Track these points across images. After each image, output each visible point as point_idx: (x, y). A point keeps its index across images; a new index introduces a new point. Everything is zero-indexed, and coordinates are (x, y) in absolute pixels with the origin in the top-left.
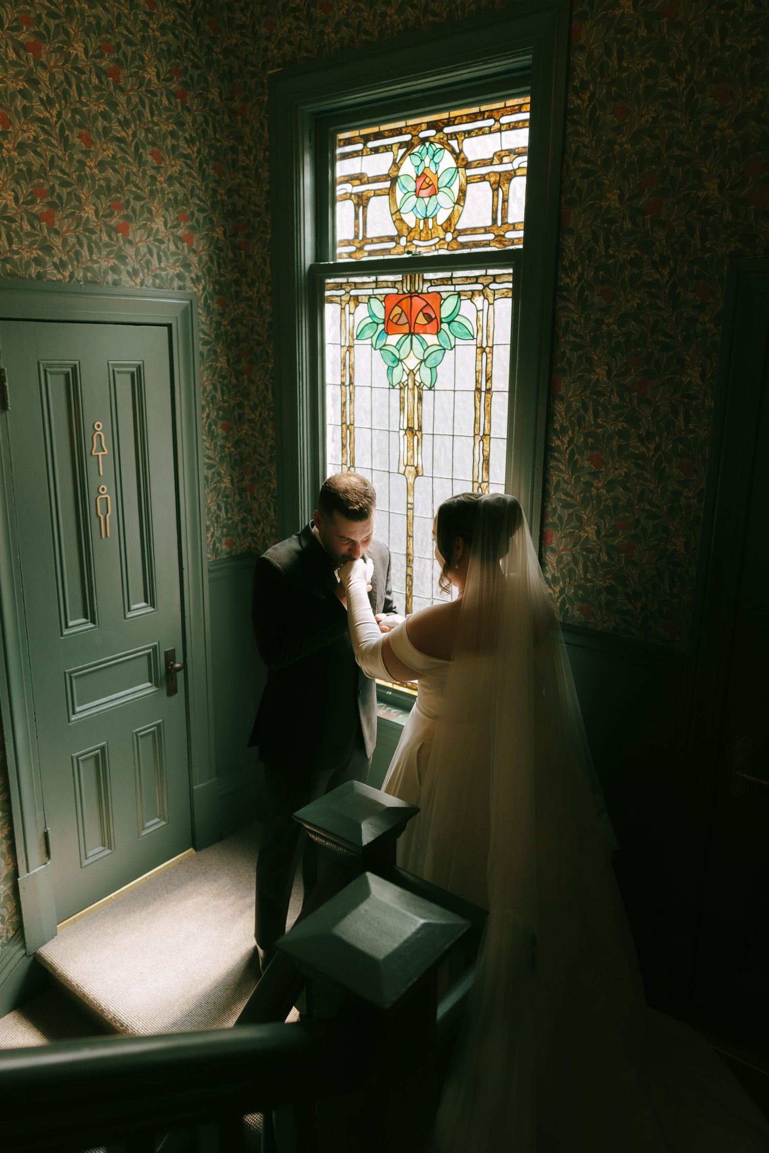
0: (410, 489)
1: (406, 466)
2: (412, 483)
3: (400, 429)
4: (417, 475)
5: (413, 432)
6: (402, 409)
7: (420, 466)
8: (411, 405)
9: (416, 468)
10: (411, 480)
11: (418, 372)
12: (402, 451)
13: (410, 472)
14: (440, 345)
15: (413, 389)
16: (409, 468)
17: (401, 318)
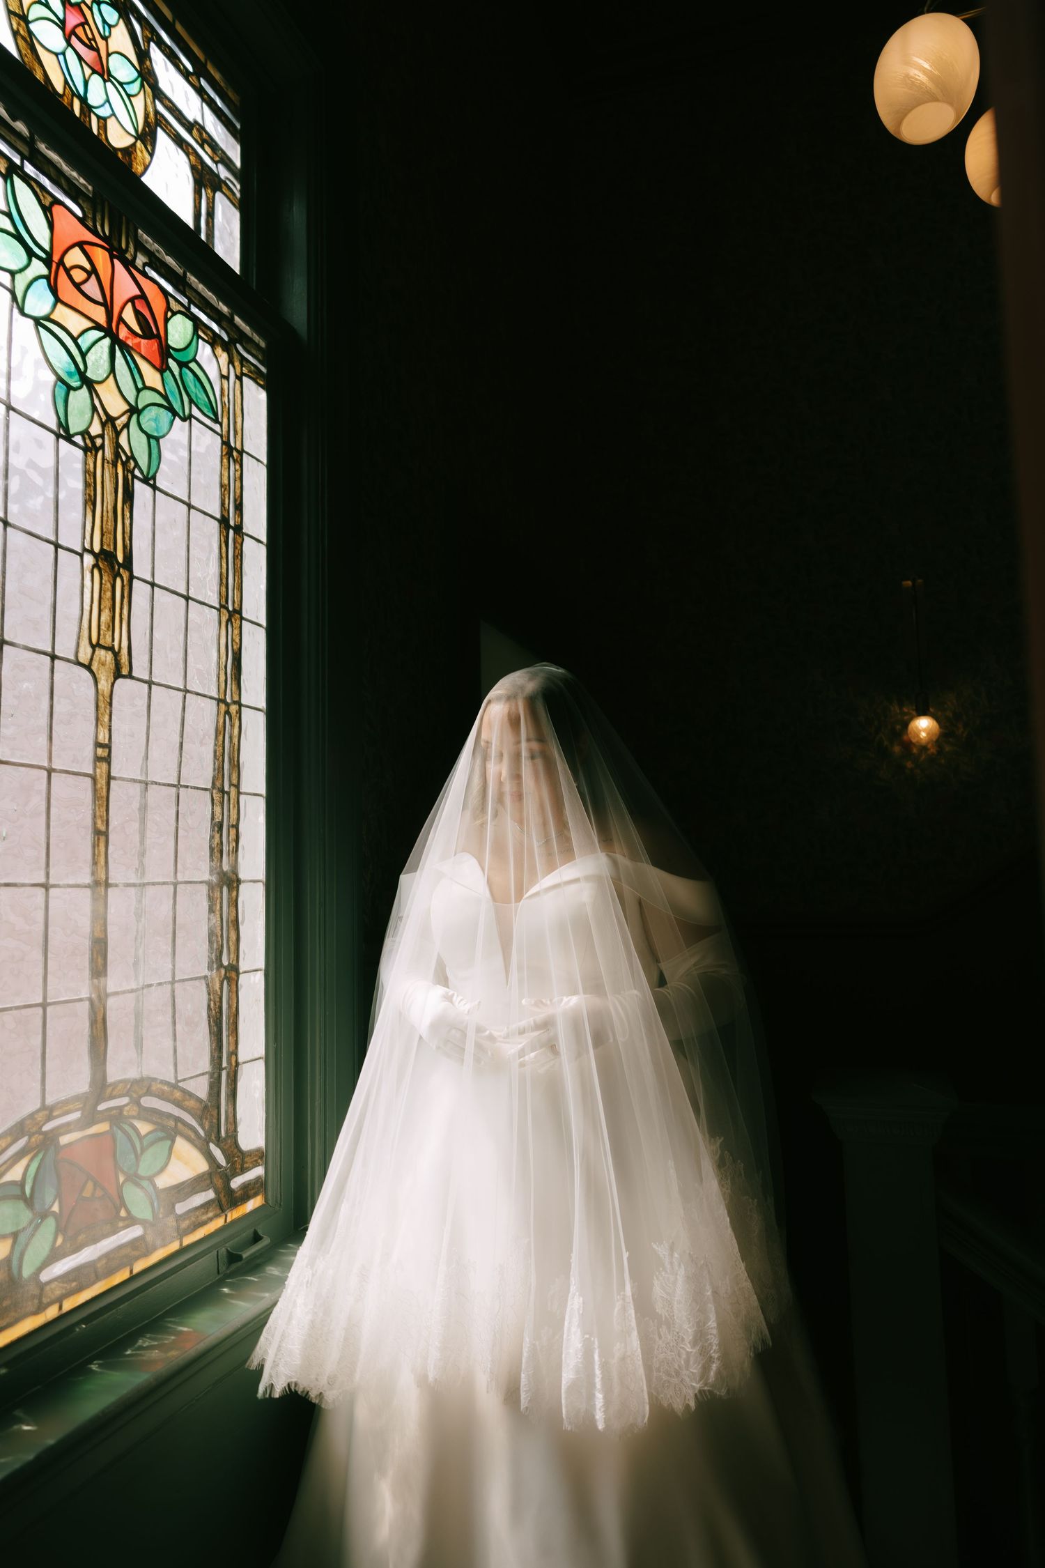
0: (104, 706)
1: (93, 647)
2: (107, 692)
3: (85, 550)
4: (118, 675)
5: (112, 568)
6: (90, 501)
7: (124, 651)
8: (109, 498)
9: (116, 655)
10: (104, 685)
11: (125, 431)
12: (87, 607)
13: (103, 664)
14: (165, 397)
15: (115, 465)
16: (101, 653)
17: (89, 283)
